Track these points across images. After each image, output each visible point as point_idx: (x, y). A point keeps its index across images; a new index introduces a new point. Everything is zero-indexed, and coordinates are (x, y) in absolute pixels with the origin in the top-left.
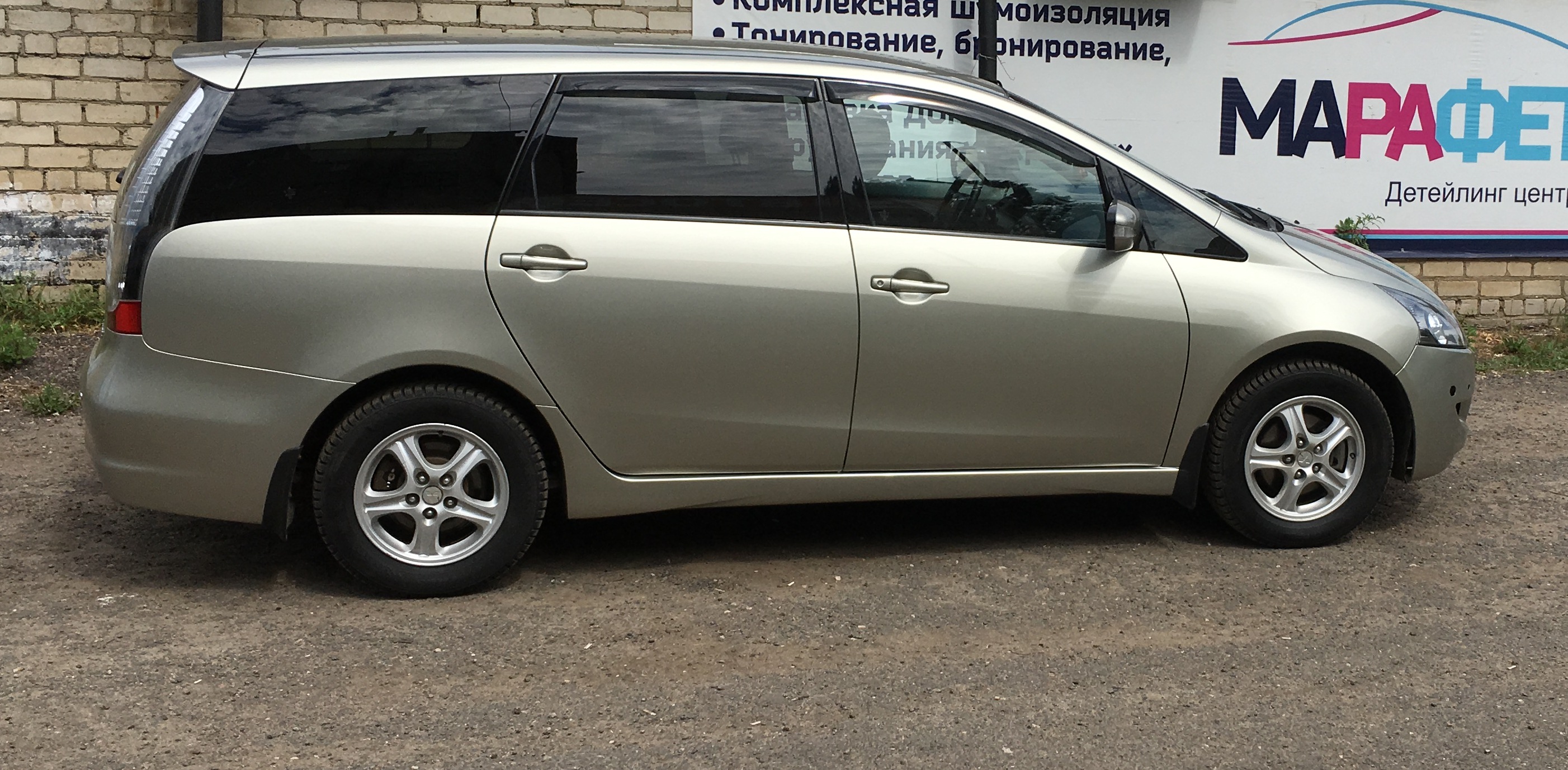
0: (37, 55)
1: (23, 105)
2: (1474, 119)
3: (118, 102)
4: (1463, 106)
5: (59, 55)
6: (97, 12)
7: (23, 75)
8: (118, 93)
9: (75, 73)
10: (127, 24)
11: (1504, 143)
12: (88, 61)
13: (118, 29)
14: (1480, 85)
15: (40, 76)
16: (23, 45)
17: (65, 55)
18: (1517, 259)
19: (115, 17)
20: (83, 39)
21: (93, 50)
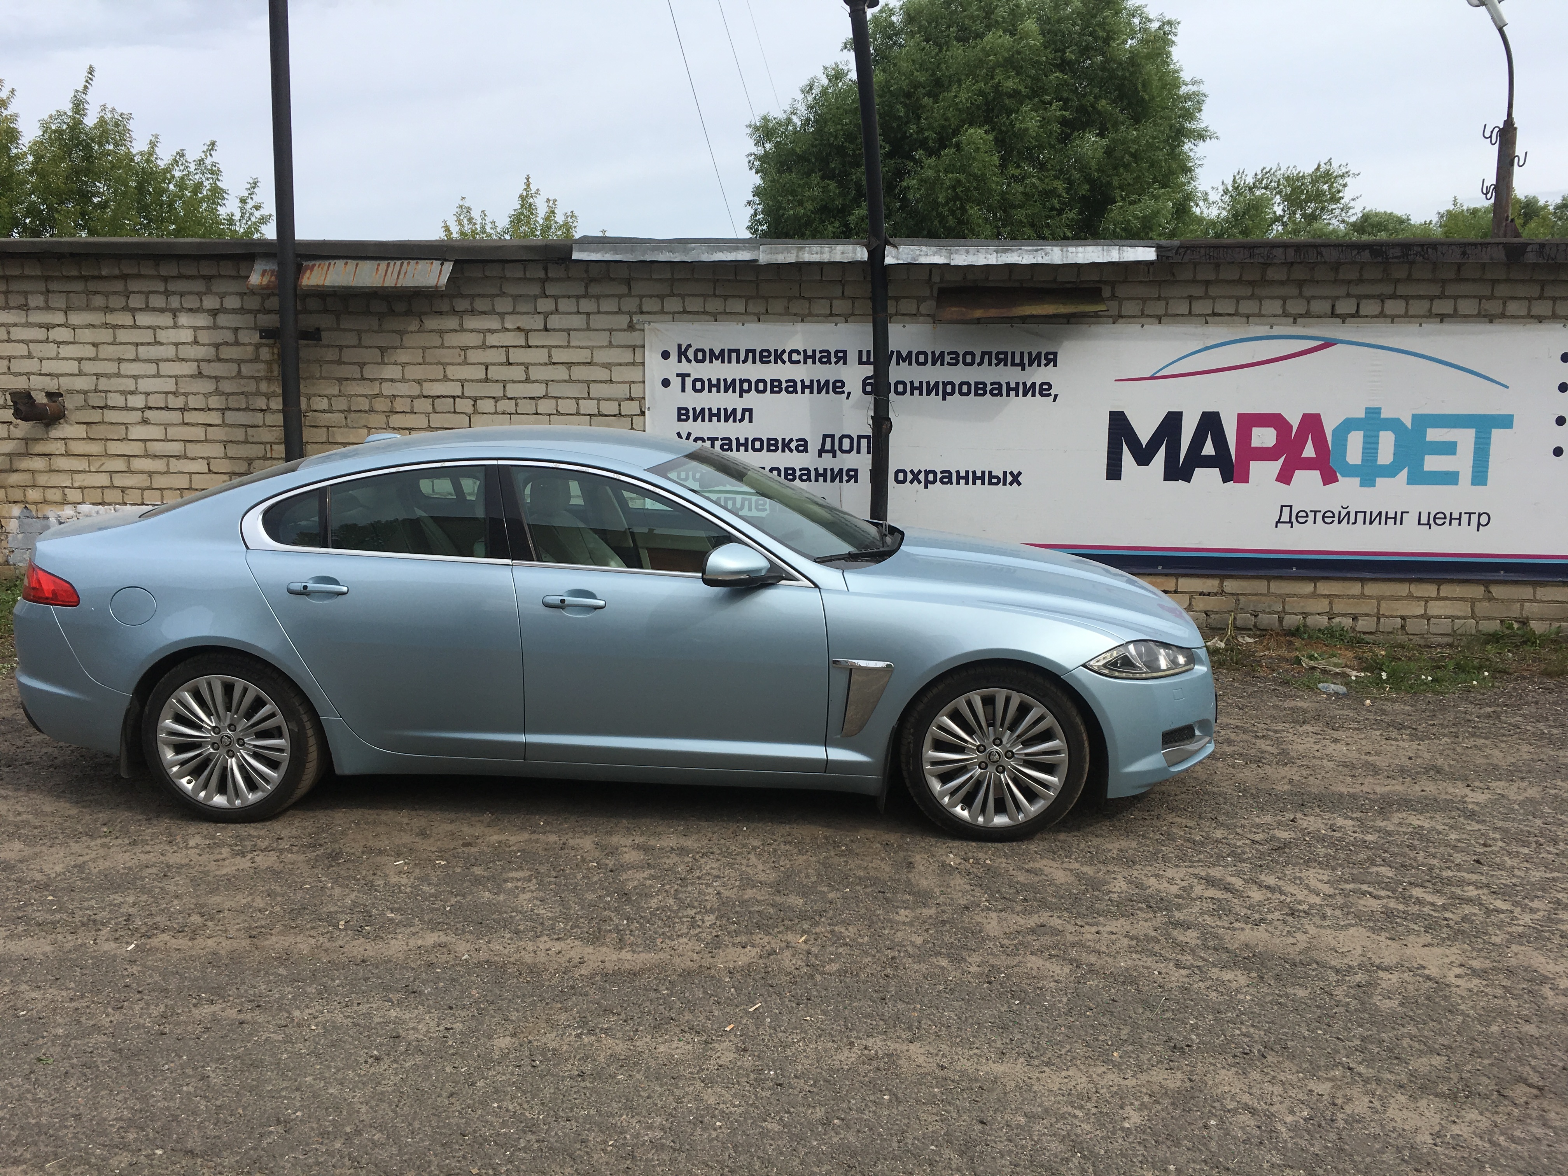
0: (196, 409)
1: (187, 444)
2: (1372, 446)
3: (246, 442)
4: (1361, 433)
5: (209, 409)
6: (232, 378)
7: (187, 424)
8: (246, 435)
9: (219, 421)
10: (252, 387)
11: (1406, 470)
12: (228, 414)
13: (246, 390)
14: (1380, 413)
15: (198, 424)
16: (186, 403)
17: (213, 409)
18: (1420, 581)
19: (243, 382)
20: (223, 398)
21: (230, 406)
